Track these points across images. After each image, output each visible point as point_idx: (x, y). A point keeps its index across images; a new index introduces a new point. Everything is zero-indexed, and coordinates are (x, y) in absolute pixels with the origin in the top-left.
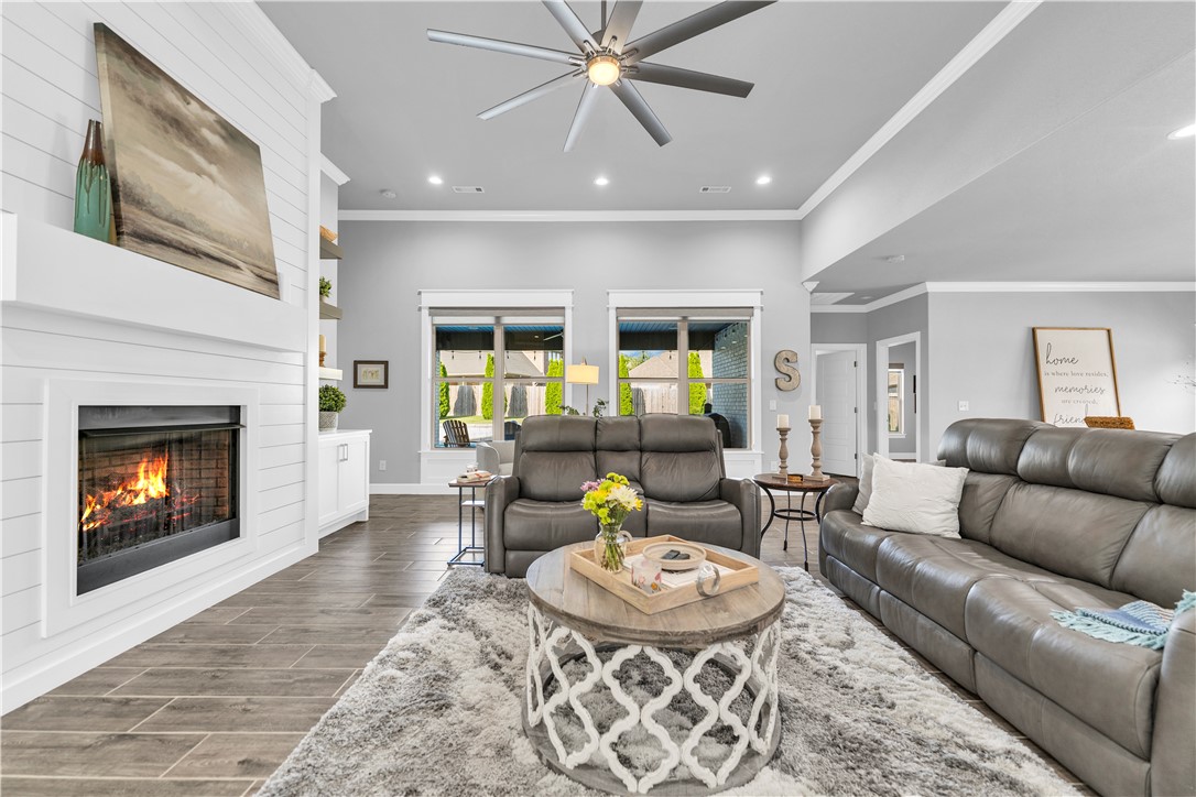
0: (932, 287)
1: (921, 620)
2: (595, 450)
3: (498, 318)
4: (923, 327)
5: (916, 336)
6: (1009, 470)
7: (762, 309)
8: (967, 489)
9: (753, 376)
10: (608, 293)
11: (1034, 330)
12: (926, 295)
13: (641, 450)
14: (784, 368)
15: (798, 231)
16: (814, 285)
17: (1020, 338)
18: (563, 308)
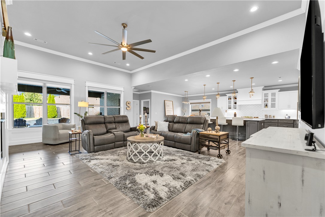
0: (152, 91)
1: (168, 141)
2: (104, 123)
3: (45, 84)
4: (150, 98)
5: (149, 100)
6: (173, 122)
7: (124, 91)
8: (169, 125)
9: (122, 106)
10: (86, 82)
11: (165, 101)
12: (151, 93)
13: (115, 123)
14: (128, 105)
15: (131, 76)
16: (134, 88)
17: (163, 101)
18: (71, 84)
